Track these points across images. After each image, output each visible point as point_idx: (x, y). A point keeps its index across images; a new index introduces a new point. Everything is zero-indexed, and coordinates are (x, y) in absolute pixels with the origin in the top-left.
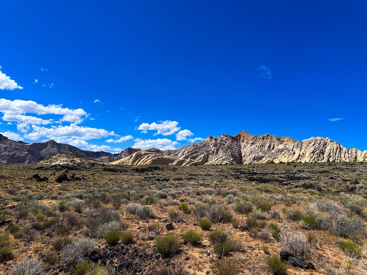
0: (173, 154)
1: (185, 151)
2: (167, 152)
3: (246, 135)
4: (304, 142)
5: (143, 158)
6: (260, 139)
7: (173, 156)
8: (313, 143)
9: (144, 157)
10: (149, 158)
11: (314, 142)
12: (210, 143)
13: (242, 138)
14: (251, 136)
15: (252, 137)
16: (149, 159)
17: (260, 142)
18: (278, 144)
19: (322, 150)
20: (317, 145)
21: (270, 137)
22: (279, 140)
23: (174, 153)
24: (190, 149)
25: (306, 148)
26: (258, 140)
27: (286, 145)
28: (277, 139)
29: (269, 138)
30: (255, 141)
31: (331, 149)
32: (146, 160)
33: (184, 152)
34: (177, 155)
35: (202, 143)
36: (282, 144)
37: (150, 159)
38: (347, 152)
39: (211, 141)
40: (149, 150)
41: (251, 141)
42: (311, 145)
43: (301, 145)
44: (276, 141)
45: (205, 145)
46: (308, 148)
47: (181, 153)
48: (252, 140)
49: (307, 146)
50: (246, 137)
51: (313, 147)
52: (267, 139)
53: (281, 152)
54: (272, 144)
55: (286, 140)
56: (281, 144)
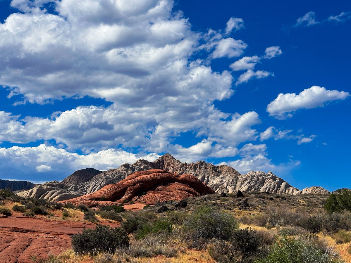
0: (80, 190)
1: (95, 185)
2: (73, 187)
3: (171, 161)
4: (240, 178)
5: (46, 195)
6: (191, 168)
7: (81, 192)
8: (249, 181)
9: (47, 193)
10: (55, 194)
11: (250, 178)
12: (126, 175)
13: (166, 166)
14: (178, 163)
15: (180, 165)
16: (54, 197)
17: (191, 172)
18: (213, 177)
19: (258, 188)
20: (253, 183)
21: (203, 166)
22: (216, 171)
23: (81, 187)
24: (102, 183)
25: (240, 186)
26: (188, 170)
27: (223, 178)
28: (212, 169)
29: (202, 168)
30: (184, 171)
31: (267, 188)
32: (51, 197)
33: (94, 187)
34: (86, 191)
35: (115, 174)
36: (218, 177)
37: (56, 196)
38: (284, 191)
39: (127, 172)
40: (50, 184)
41: (178, 171)
42: (246, 183)
43: (236, 182)
44: (211, 172)
45: (120, 176)
46: (243, 186)
47: (90, 188)
48: (180, 170)
49: (242, 184)
50: (171, 163)
51: (248, 185)
52: (199, 168)
53: (215, 188)
54: (206, 176)
55: (224, 170)
56: (218, 175)
